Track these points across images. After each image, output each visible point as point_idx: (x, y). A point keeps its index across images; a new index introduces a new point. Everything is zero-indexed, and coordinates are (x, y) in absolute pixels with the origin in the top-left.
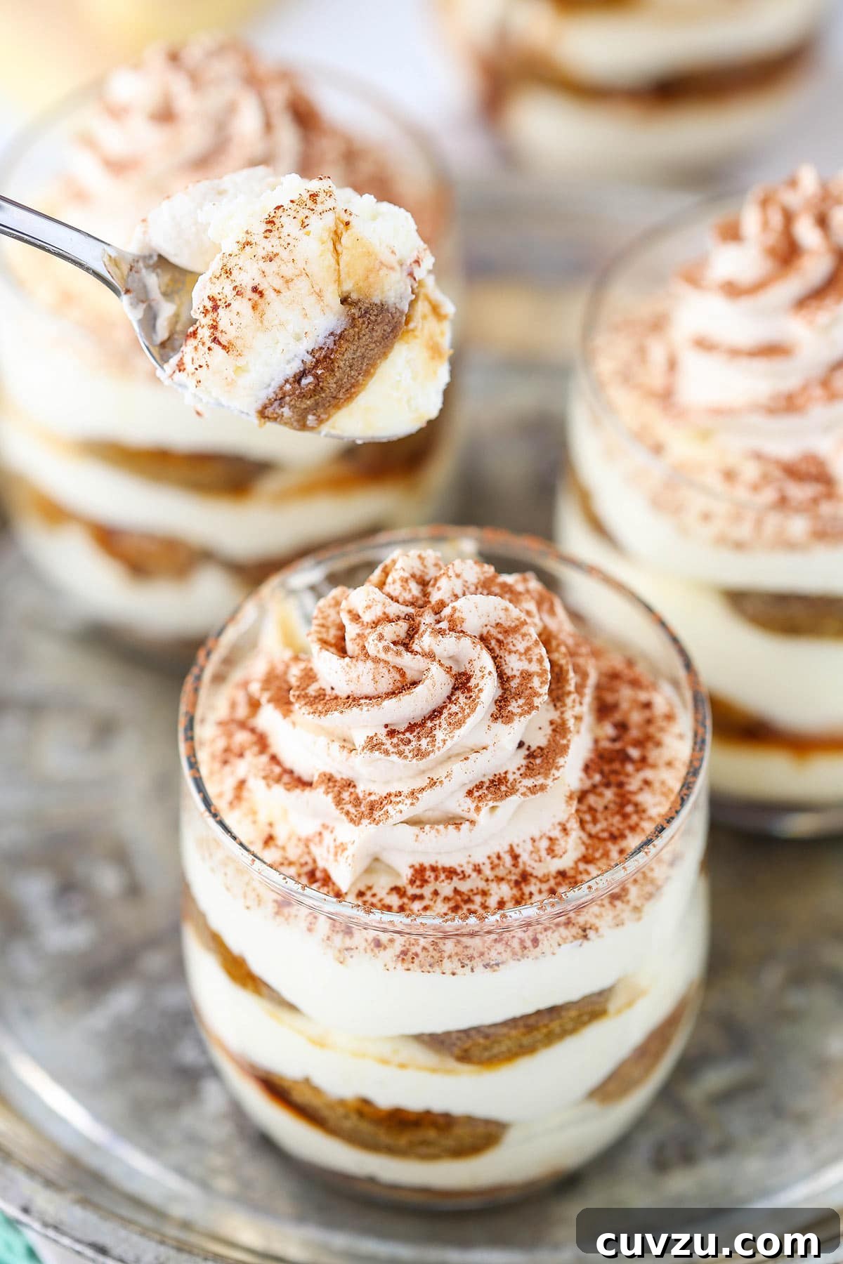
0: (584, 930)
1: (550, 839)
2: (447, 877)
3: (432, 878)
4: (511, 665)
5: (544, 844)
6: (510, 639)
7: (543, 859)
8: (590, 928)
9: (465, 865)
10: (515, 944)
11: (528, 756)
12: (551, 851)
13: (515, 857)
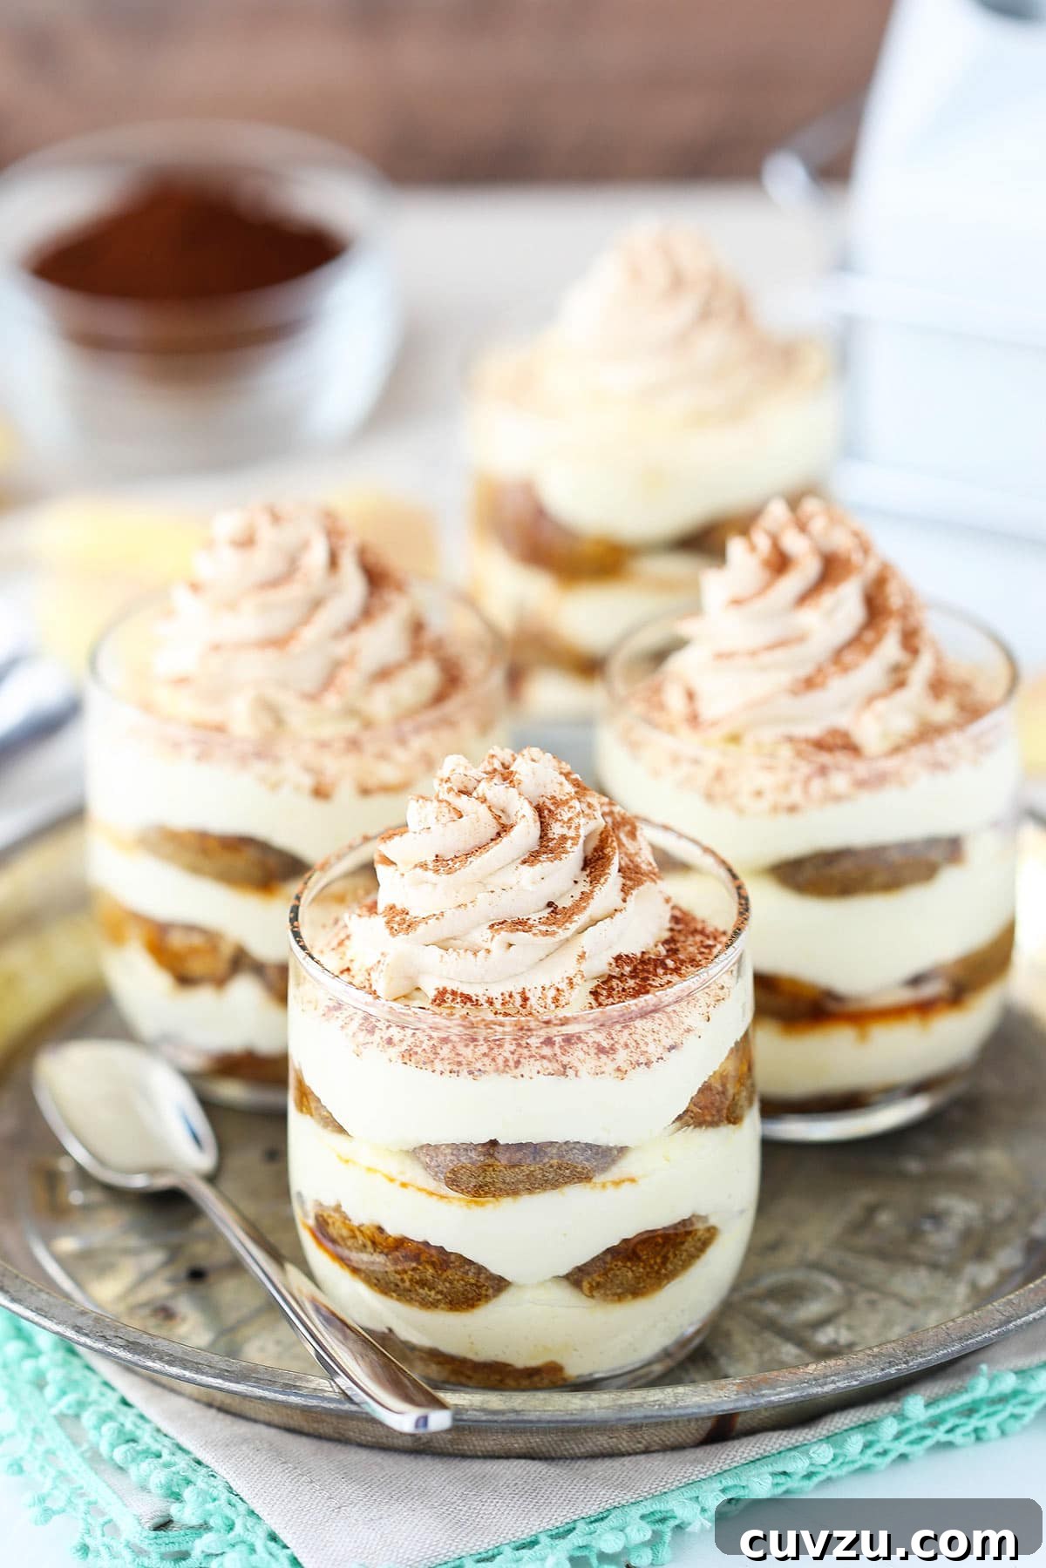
0: (564, 1067)
1: (558, 990)
2: (462, 1001)
3: (449, 1001)
4: (554, 831)
5: (552, 993)
6: (559, 810)
7: (547, 1006)
8: (570, 1068)
9: (480, 995)
10: (500, 1060)
11: (553, 912)
12: (556, 1000)
13: (525, 999)
